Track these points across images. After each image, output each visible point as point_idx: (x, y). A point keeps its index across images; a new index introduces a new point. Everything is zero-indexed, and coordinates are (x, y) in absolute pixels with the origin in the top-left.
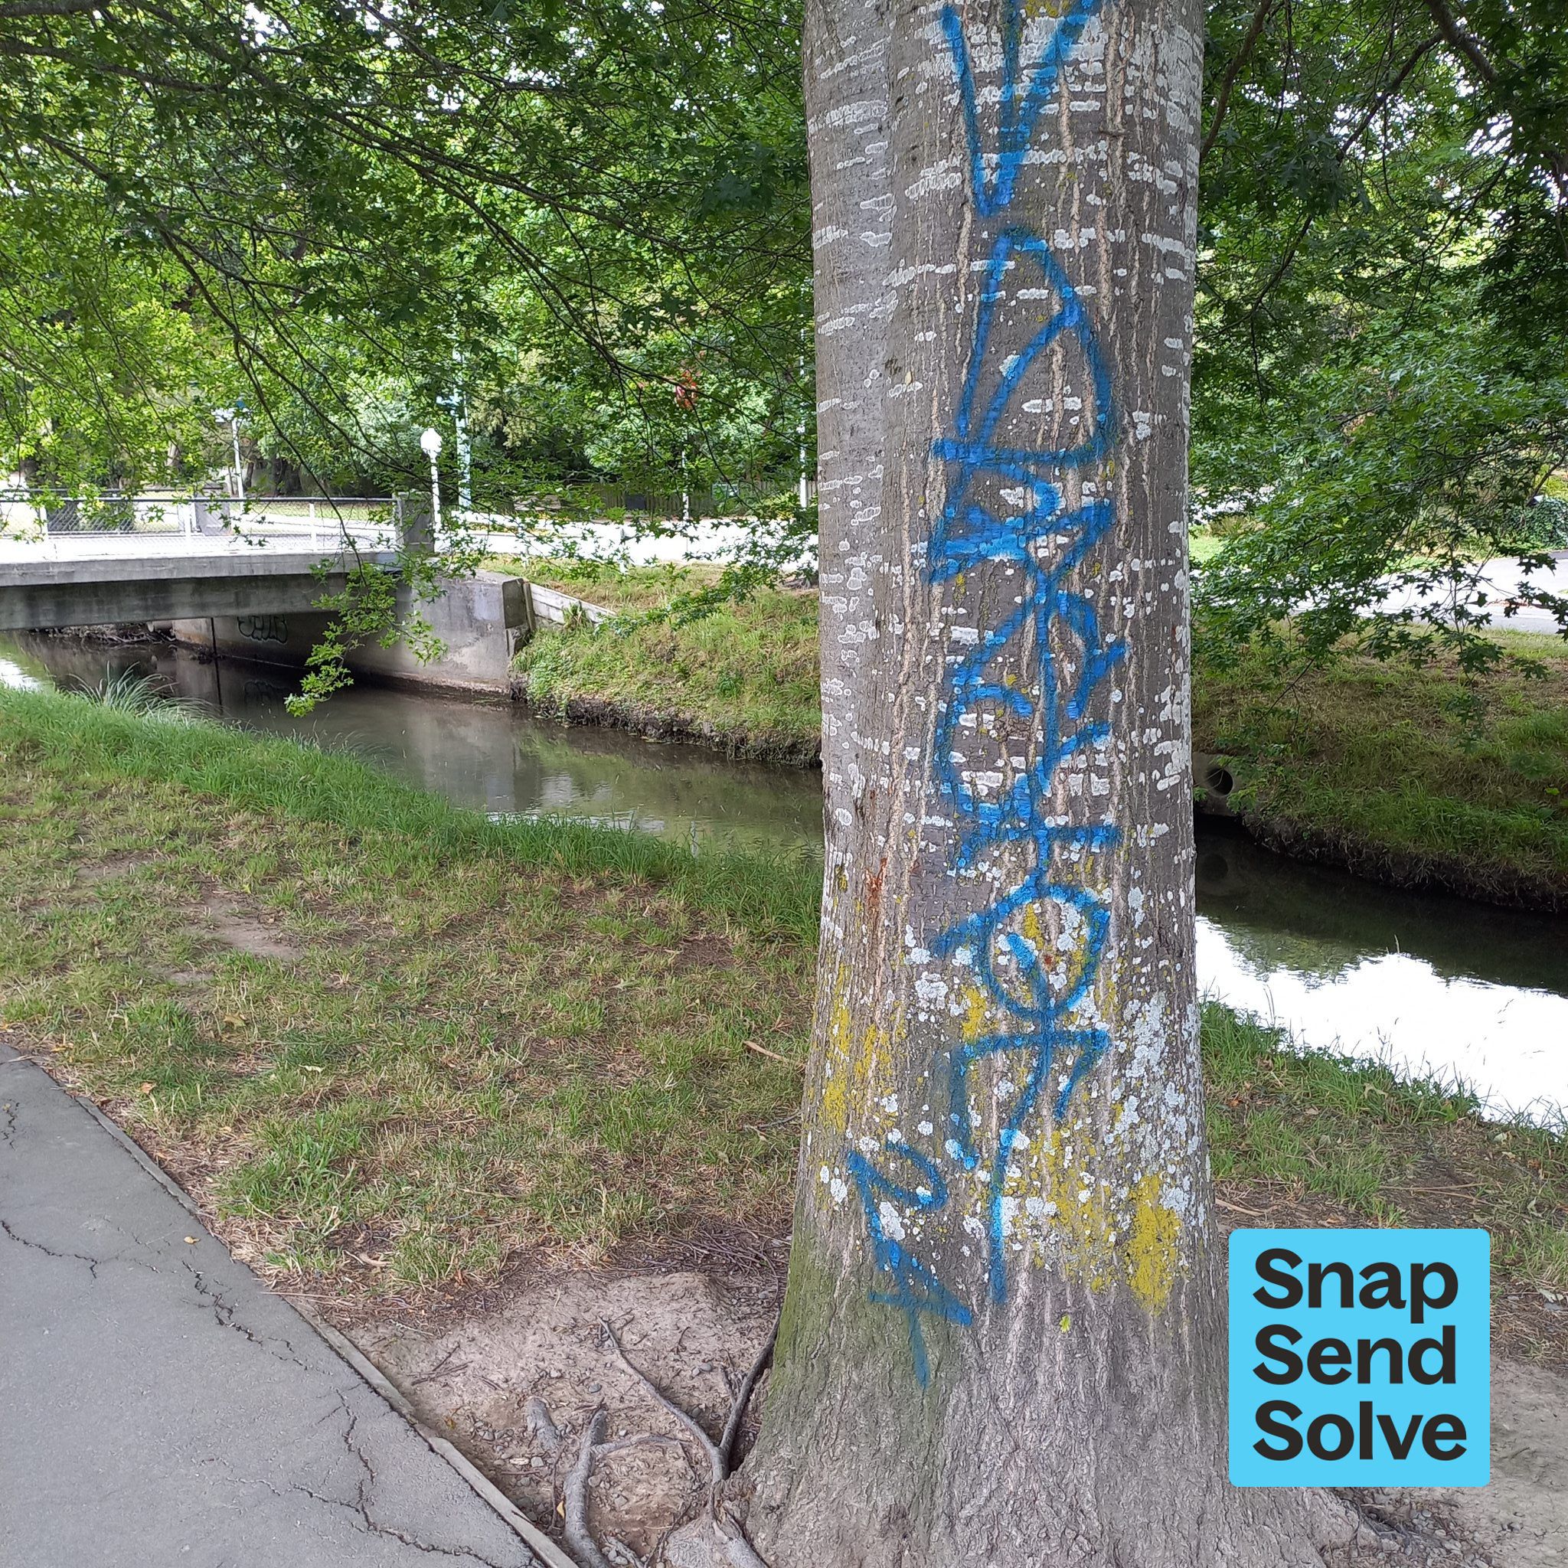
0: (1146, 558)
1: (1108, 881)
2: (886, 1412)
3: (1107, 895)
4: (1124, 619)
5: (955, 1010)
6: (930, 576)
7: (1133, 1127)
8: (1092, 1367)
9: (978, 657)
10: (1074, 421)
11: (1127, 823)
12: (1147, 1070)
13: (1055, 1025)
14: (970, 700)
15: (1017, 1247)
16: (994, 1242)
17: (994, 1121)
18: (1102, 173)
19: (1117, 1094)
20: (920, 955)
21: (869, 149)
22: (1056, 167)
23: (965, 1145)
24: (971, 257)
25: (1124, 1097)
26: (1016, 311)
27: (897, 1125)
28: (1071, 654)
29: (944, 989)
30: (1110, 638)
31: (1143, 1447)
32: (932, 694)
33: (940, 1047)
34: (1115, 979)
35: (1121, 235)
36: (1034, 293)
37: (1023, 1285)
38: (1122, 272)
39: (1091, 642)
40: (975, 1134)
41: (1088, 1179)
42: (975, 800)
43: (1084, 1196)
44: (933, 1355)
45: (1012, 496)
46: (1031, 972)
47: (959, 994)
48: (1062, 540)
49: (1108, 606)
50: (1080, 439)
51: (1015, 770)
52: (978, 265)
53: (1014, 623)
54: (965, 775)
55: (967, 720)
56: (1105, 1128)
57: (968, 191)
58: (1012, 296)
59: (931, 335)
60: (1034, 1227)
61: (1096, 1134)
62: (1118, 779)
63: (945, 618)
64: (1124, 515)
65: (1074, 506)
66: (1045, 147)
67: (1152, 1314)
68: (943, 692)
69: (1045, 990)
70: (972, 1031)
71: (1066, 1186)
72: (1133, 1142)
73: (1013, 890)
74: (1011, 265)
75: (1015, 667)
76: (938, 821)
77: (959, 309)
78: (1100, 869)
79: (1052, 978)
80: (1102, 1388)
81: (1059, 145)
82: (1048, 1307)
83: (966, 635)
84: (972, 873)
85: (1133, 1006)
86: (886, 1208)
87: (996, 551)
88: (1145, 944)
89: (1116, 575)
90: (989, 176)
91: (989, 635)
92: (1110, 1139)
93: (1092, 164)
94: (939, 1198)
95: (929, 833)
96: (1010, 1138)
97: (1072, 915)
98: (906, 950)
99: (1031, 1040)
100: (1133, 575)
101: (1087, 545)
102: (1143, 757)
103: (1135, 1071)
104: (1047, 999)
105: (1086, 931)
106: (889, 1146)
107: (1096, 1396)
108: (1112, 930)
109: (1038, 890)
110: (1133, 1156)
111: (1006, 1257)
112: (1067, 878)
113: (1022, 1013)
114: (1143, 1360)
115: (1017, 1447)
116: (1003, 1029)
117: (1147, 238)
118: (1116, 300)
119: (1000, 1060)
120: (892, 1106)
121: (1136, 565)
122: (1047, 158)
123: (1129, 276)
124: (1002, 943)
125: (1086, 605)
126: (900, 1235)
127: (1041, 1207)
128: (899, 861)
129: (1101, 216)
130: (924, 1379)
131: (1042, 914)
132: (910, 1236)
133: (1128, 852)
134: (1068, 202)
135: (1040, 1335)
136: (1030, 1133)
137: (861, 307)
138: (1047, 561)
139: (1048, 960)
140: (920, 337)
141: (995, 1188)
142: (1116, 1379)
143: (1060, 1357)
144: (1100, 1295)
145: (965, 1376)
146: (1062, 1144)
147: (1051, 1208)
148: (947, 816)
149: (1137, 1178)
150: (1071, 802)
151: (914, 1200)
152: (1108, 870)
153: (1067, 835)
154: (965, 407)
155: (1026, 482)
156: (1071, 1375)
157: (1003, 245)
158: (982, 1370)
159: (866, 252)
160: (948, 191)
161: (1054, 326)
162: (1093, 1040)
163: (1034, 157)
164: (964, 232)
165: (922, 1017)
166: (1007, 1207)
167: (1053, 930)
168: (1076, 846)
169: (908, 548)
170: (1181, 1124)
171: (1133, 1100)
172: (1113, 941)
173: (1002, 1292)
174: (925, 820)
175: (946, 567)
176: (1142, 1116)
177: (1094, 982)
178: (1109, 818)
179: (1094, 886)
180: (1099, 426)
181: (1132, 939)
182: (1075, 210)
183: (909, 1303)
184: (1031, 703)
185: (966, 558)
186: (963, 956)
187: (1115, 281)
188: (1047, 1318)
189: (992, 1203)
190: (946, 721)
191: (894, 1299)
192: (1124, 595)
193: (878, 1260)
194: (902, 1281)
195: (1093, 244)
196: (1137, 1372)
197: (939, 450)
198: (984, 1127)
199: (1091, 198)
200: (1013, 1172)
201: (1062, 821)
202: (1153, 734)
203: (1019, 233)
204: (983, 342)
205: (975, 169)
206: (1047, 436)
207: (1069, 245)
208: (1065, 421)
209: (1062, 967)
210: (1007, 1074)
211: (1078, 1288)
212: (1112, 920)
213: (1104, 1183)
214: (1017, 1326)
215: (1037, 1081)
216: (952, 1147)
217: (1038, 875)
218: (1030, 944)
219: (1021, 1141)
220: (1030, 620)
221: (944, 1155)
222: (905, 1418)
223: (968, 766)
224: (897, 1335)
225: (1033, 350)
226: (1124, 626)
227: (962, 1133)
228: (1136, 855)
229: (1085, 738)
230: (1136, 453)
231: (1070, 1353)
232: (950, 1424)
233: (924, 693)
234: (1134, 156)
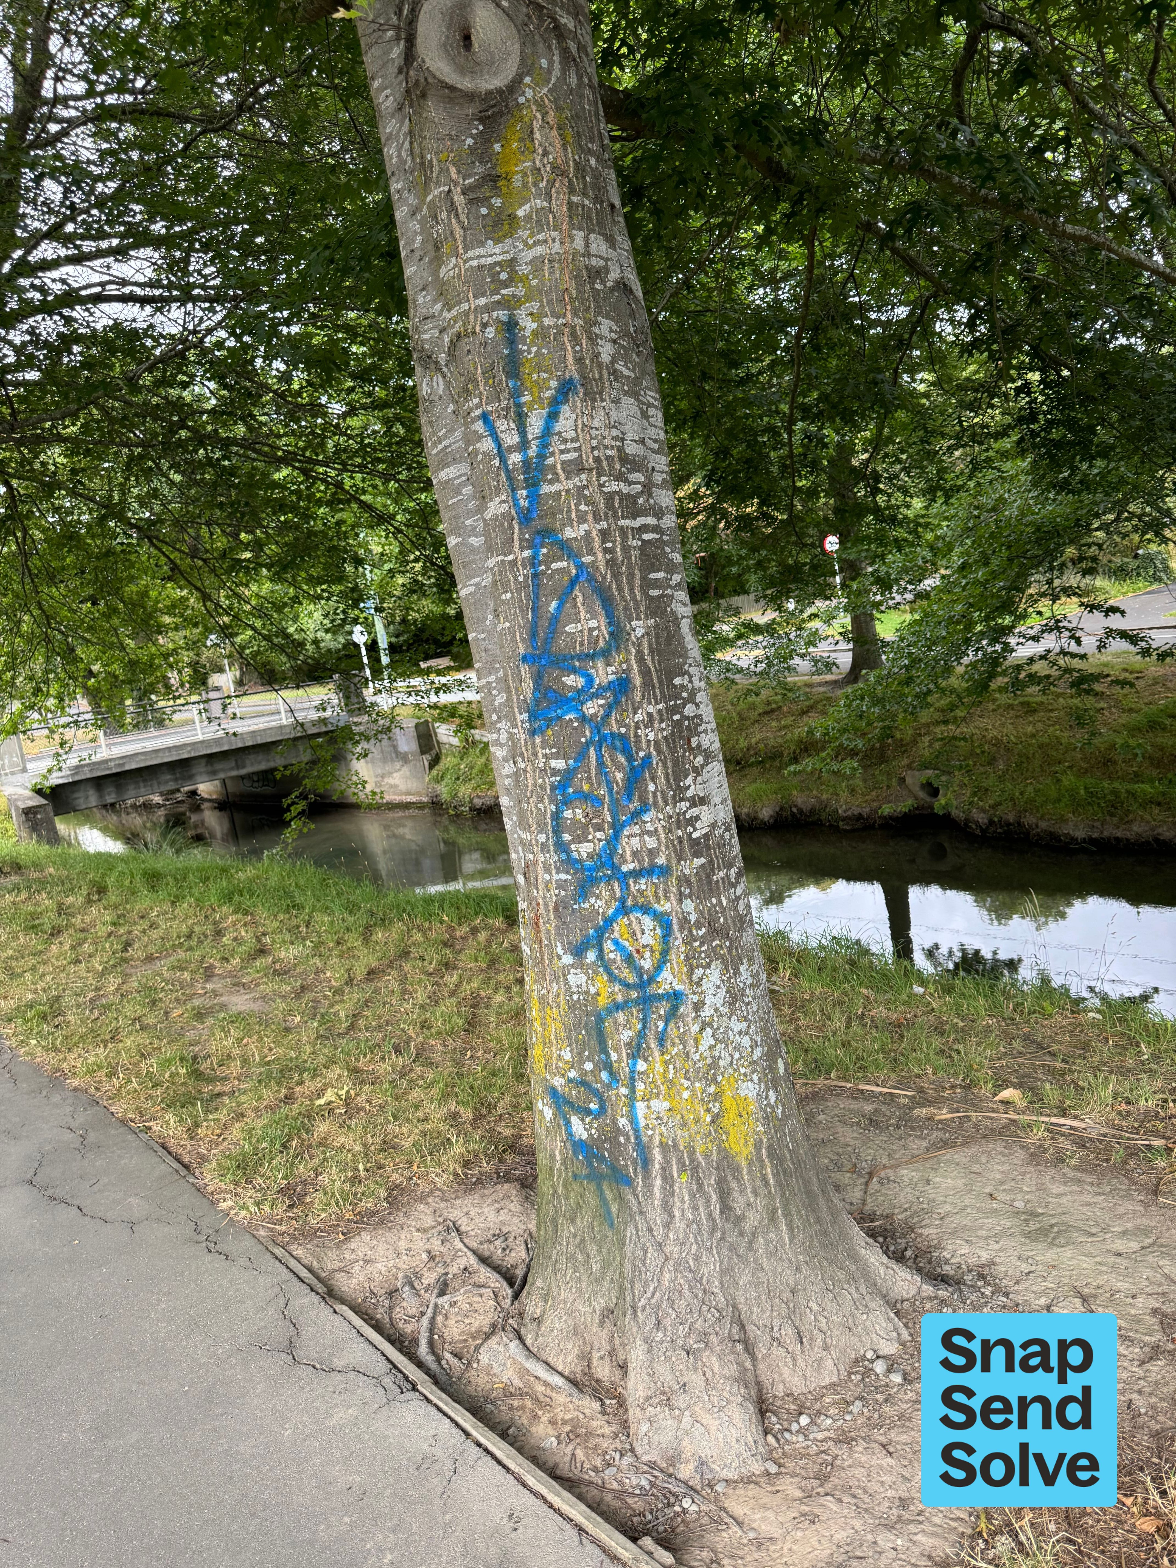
0: (656, 703)
1: (668, 898)
2: (593, 1249)
3: (668, 907)
4: (649, 742)
5: (593, 990)
6: (533, 733)
7: (711, 1047)
8: (708, 1202)
9: (568, 776)
10: (595, 633)
11: (674, 861)
12: (716, 1010)
13: (651, 990)
14: (567, 802)
15: (650, 1132)
16: (636, 1131)
17: (624, 1056)
18: (586, 492)
19: (696, 1028)
20: (568, 959)
21: (464, 491)
22: (559, 493)
23: (611, 1073)
24: (522, 549)
25: (702, 1030)
26: (552, 576)
27: (572, 1067)
28: (619, 767)
29: (585, 978)
30: (642, 754)
31: (750, 1248)
32: (546, 801)
33: (588, 1014)
34: (682, 957)
35: (604, 525)
36: (562, 564)
37: (657, 1156)
38: (609, 545)
39: (630, 758)
40: (615, 1065)
41: (686, 1083)
42: (580, 861)
43: (686, 1094)
44: (614, 1209)
45: (570, 680)
46: (629, 960)
47: (593, 981)
48: (602, 702)
49: (637, 736)
50: (601, 643)
51: (600, 840)
52: (527, 553)
53: (582, 755)
54: (573, 847)
55: (568, 814)
56: (693, 1050)
57: (513, 513)
58: (548, 568)
59: (509, 595)
60: (658, 1118)
61: (687, 1055)
62: (663, 836)
63: (545, 756)
64: (638, 681)
65: (605, 682)
66: (551, 482)
67: (744, 1164)
68: (552, 800)
69: (640, 971)
70: (603, 1001)
71: (674, 1090)
72: (713, 1057)
73: (610, 912)
74: (544, 550)
75: (589, 779)
76: (563, 876)
77: (521, 579)
78: (661, 892)
79: (642, 962)
80: (716, 1214)
81: (558, 480)
82: (675, 1167)
83: (559, 764)
84: (587, 905)
85: (699, 972)
86: (574, 1120)
87: (566, 713)
88: (701, 933)
89: (638, 717)
90: (524, 503)
91: (571, 762)
92: (696, 1057)
93: (579, 488)
94: (603, 1109)
95: (560, 885)
96: (635, 1065)
97: (648, 922)
98: (559, 958)
99: (636, 1002)
100: (650, 715)
101: (617, 702)
102: (678, 821)
103: (707, 1012)
104: (641, 976)
105: (658, 931)
106: (570, 1081)
107: (714, 1220)
108: (676, 927)
109: (624, 910)
110: (714, 1065)
111: (645, 1140)
112: (641, 901)
113: (628, 986)
114: (742, 1192)
115: (666, 1259)
116: (620, 998)
117: (622, 523)
118: (608, 561)
119: (621, 1017)
120: (568, 1056)
121: (651, 709)
122: (553, 488)
123: (614, 547)
124: (609, 945)
125: (623, 738)
126: (585, 1136)
127: (660, 1105)
128: (546, 904)
129: (590, 516)
130: (612, 1225)
131: (630, 924)
132: (590, 1135)
133: (678, 878)
134: (569, 511)
135: (672, 1186)
136: (646, 1060)
137: (476, 580)
138: (595, 715)
139: (638, 951)
140: (503, 597)
141: (632, 1097)
142: (726, 1208)
143: (686, 1198)
144: (707, 1156)
145: (633, 1218)
146: (666, 1063)
147: (666, 1105)
148: (567, 873)
149: (719, 1079)
150: (635, 854)
151: (589, 1112)
152: (666, 892)
153: (636, 874)
154: (533, 635)
155: (575, 671)
156: (695, 1208)
157: (538, 540)
158: (641, 1213)
159: (473, 550)
160: (502, 514)
161: (574, 582)
162: (676, 997)
163: (546, 489)
164: (516, 536)
165: (575, 997)
166: (641, 1108)
167: (638, 933)
168: (643, 881)
169: (519, 718)
170: (746, 1042)
171: (709, 1030)
172: (677, 934)
173: (646, 1163)
174: (556, 877)
175: (540, 727)
176: (717, 1040)
177: (670, 961)
178: (661, 861)
179: (658, 902)
180: (611, 634)
181: (690, 931)
182: (573, 515)
183: (595, 1177)
184: (600, 800)
185: (551, 719)
186: (591, 956)
187: (605, 551)
188: (675, 1175)
189: (632, 1107)
190: (557, 816)
191: (587, 1177)
192: (646, 727)
193: (575, 1153)
194: (590, 1164)
195: (588, 533)
196: (738, 1203)
197: (525, 659)
198: (619, 1061)
199: (582, 507)
200: (640, 1086)
201: (631, 866)
202: (683, 806)
203: (546, 533)
204: (537, 596)
205: (515, 500)
206: (582, 644)
207: (573, 535)
208: (590, 635)
209: (647, 955)
210: (627, 1025)
211: (692, 1153)
212: (675, 921)
213: (697, 1085)
214: (658, 1182)
215: (644, 1027)
216: (604, 1075)
217: (623, 901)
218: (626, 944)
219: (641, 1066)
220: (592, 751)
221: (602, 1082)
222: (605, 1251)
223: (574, 842)
224: (592, 1200)
225: (565, 596)
226: (649, 746)
227: (608, 1066)
228: (685, 880)
229: (636, 815)
230: (638, 644)
231: (692, 1195)
232: (628, 1250)
233: (541, 800)
234: (604, 479)
